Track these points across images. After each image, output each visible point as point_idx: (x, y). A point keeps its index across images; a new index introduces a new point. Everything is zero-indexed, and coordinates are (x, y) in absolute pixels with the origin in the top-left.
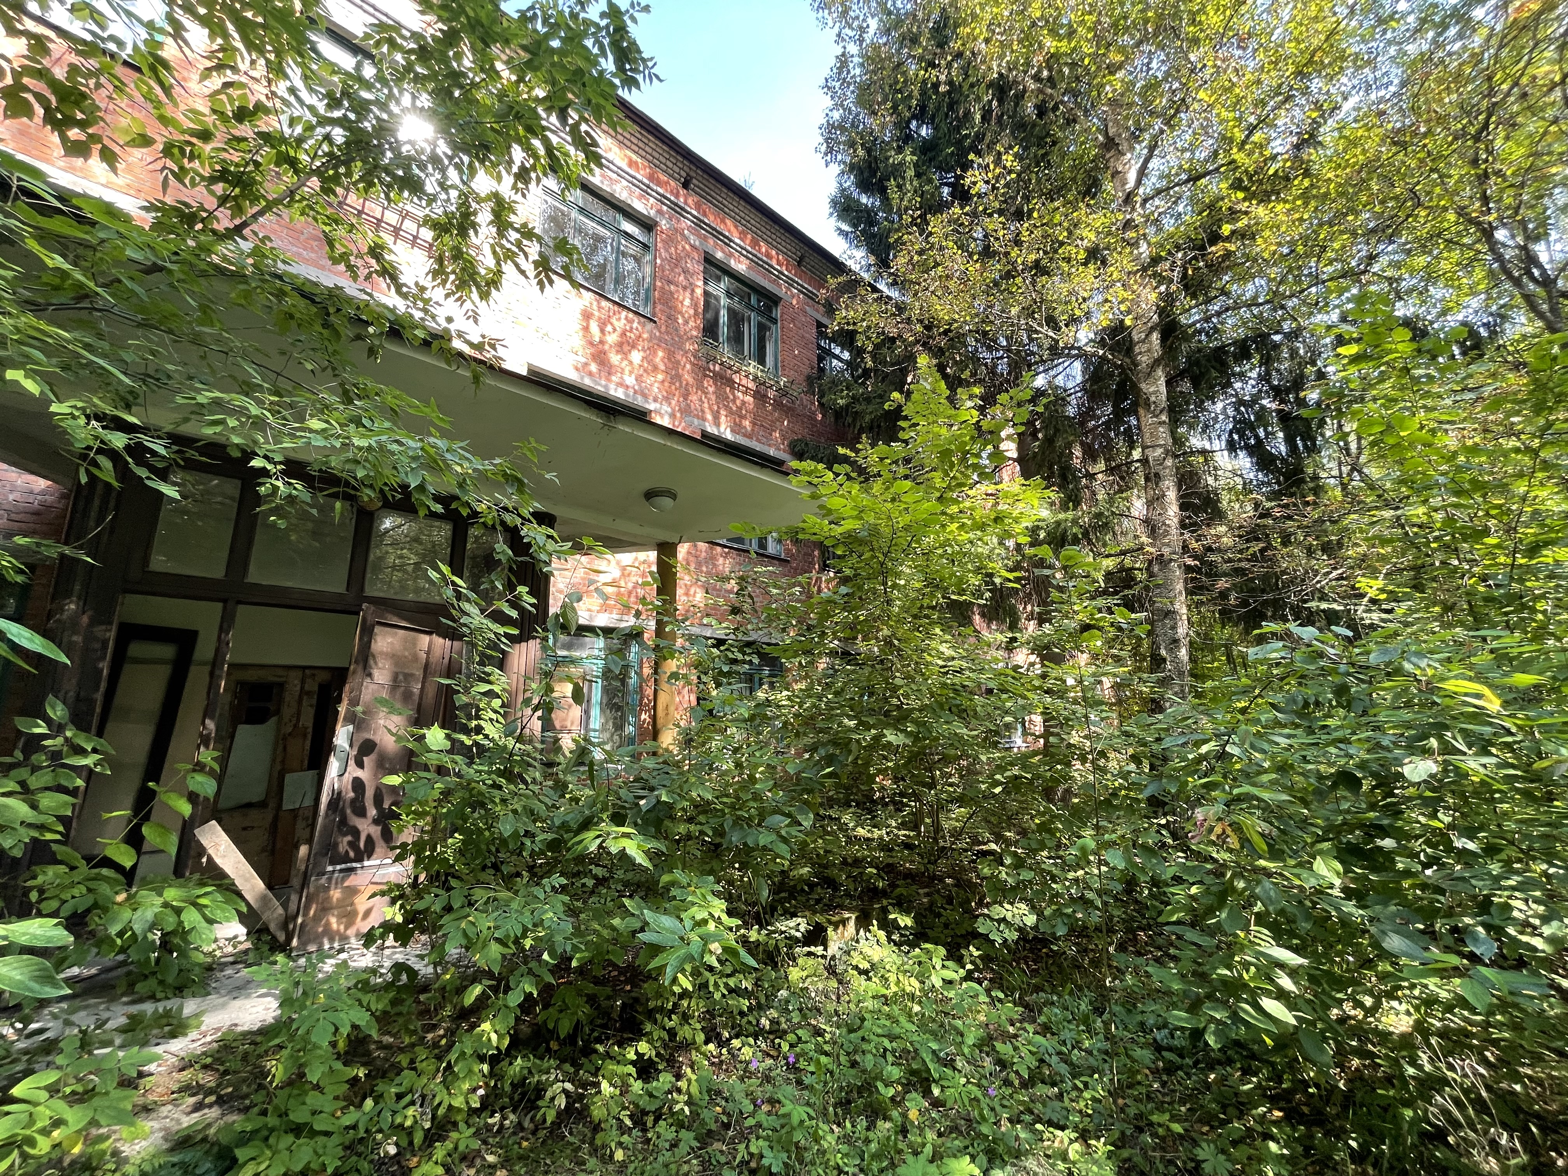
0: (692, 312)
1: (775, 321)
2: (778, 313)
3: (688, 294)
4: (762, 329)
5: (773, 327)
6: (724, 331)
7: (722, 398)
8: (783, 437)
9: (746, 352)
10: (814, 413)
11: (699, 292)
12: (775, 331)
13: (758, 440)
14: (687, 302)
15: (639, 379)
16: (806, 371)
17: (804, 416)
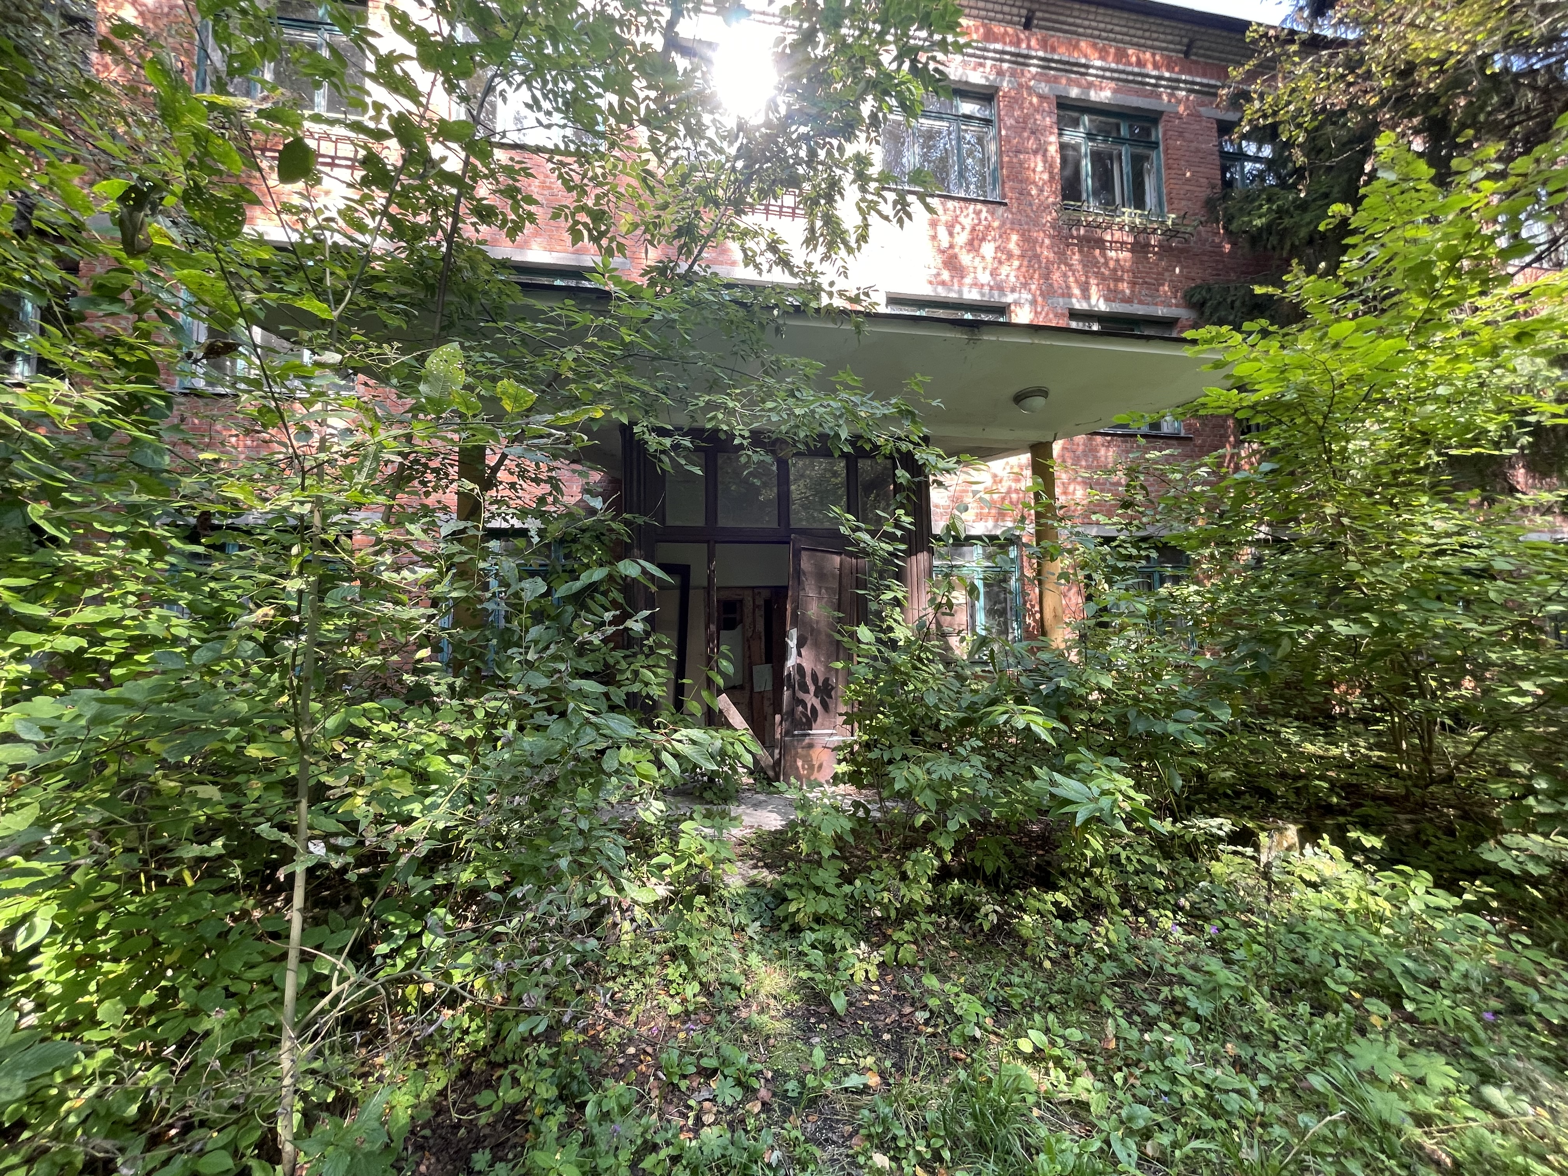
0: (1046, 176)
1: (1155, 145)
2: (1159, 133)
3: (1039, 158)
4: (1138, 162)
5: (1154, 154)
6: (1087, 183)
7: (1089, 264)
8: (1175, 289)
9: (1118, 200)
10: (1220, 247)
11: (1053, 149)
12: (1157, 158)
13: (1141, 302)
14: (1040, 167)
15: (994, 273)
16: (1204, 193)
17: (1204, 253)
